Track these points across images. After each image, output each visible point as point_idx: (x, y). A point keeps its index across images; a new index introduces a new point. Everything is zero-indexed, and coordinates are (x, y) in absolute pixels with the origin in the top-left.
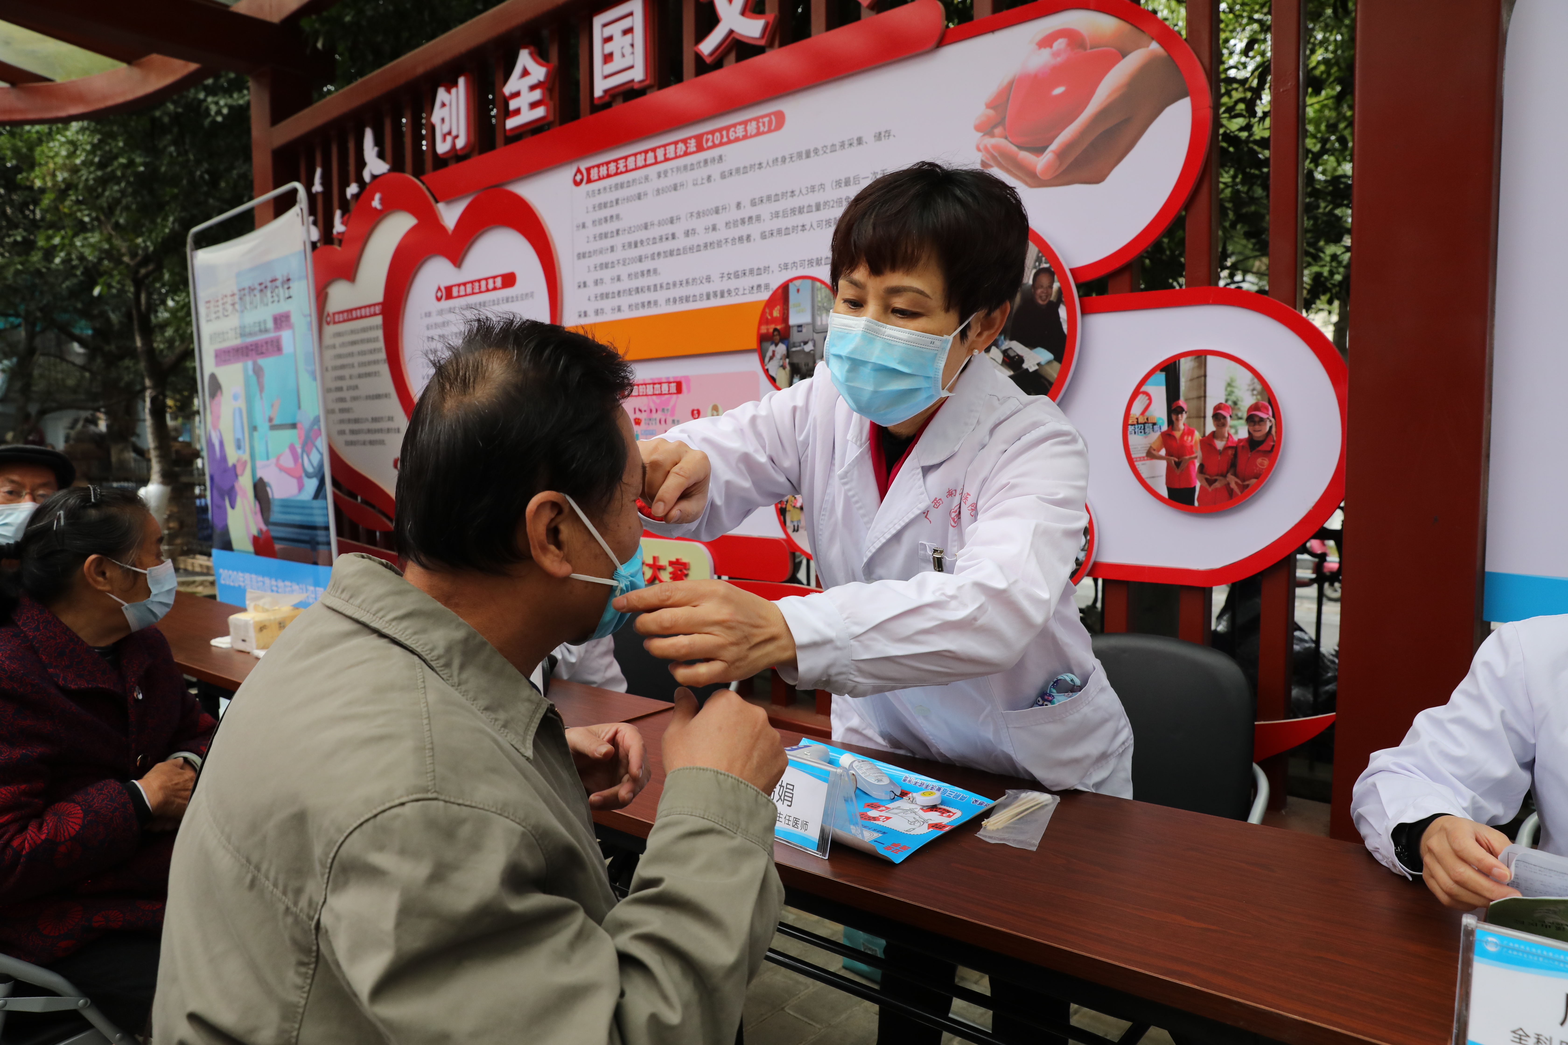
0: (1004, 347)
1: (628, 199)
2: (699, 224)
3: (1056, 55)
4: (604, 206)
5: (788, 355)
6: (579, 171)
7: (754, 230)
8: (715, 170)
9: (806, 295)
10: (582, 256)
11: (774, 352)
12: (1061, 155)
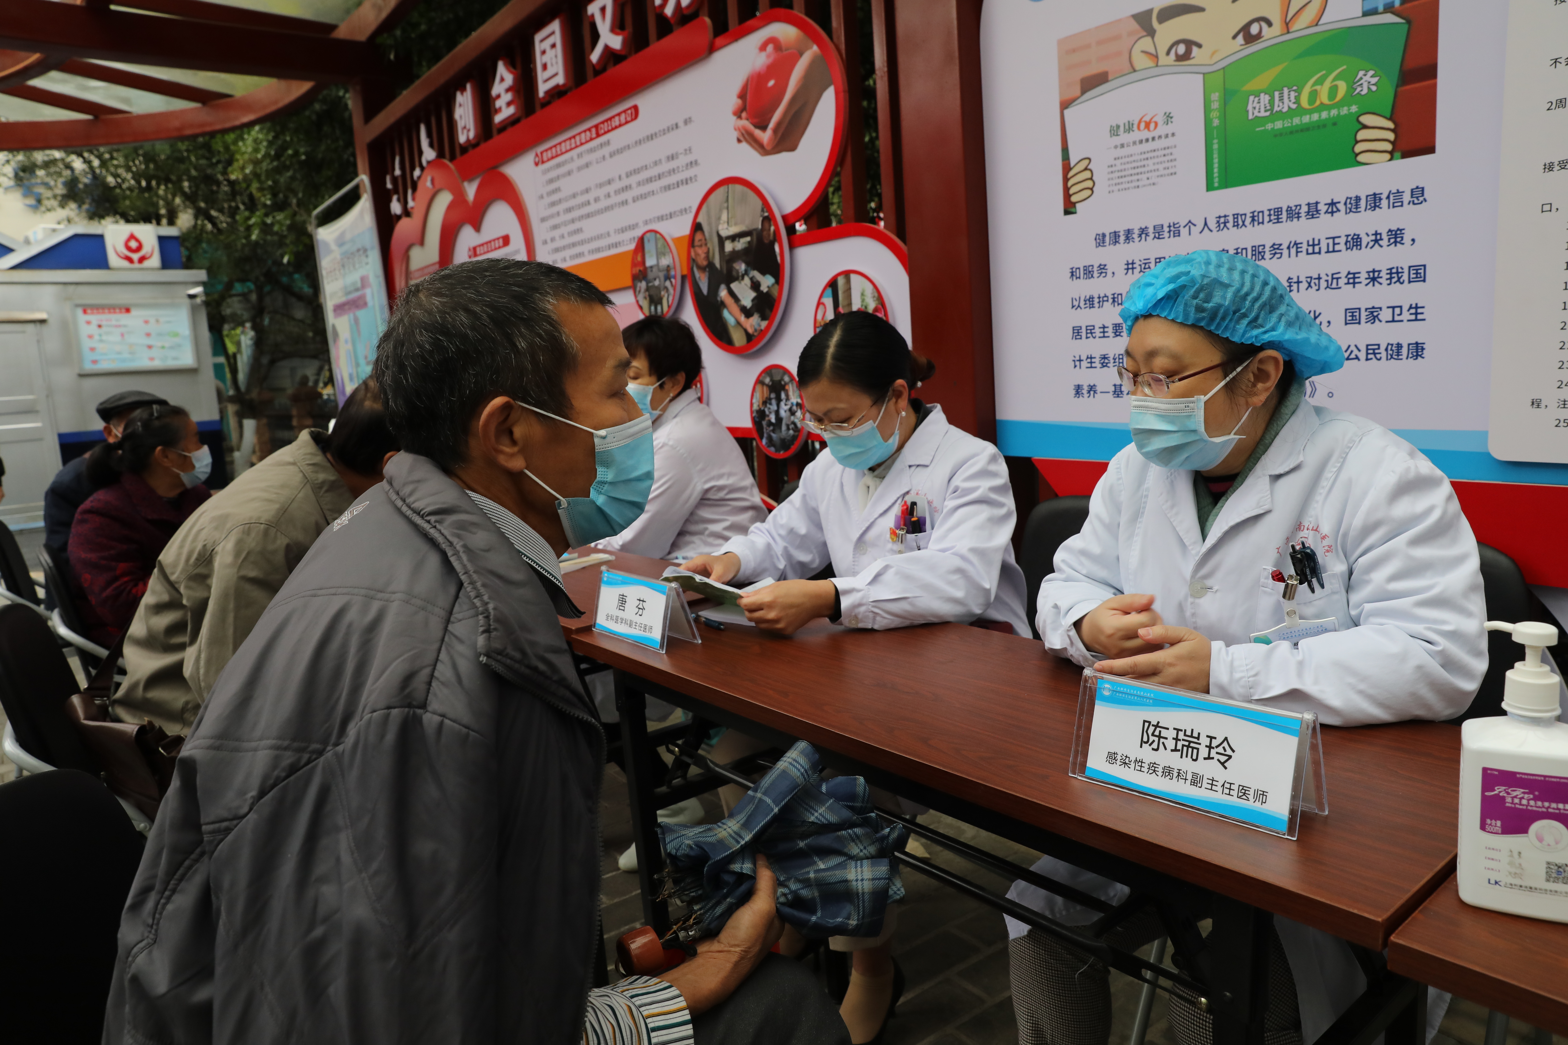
0: (751, 275)
1: (564, 175)
2: (601, 192)
3: (768, 56)
4: (551, 181)
5: (648, 289)
6: (537, 155)
7: (628, 195)
8: (606, 151)
9: (653, 243)
10: (543, 220)
11: (640, 287)
12: (775, 131)
